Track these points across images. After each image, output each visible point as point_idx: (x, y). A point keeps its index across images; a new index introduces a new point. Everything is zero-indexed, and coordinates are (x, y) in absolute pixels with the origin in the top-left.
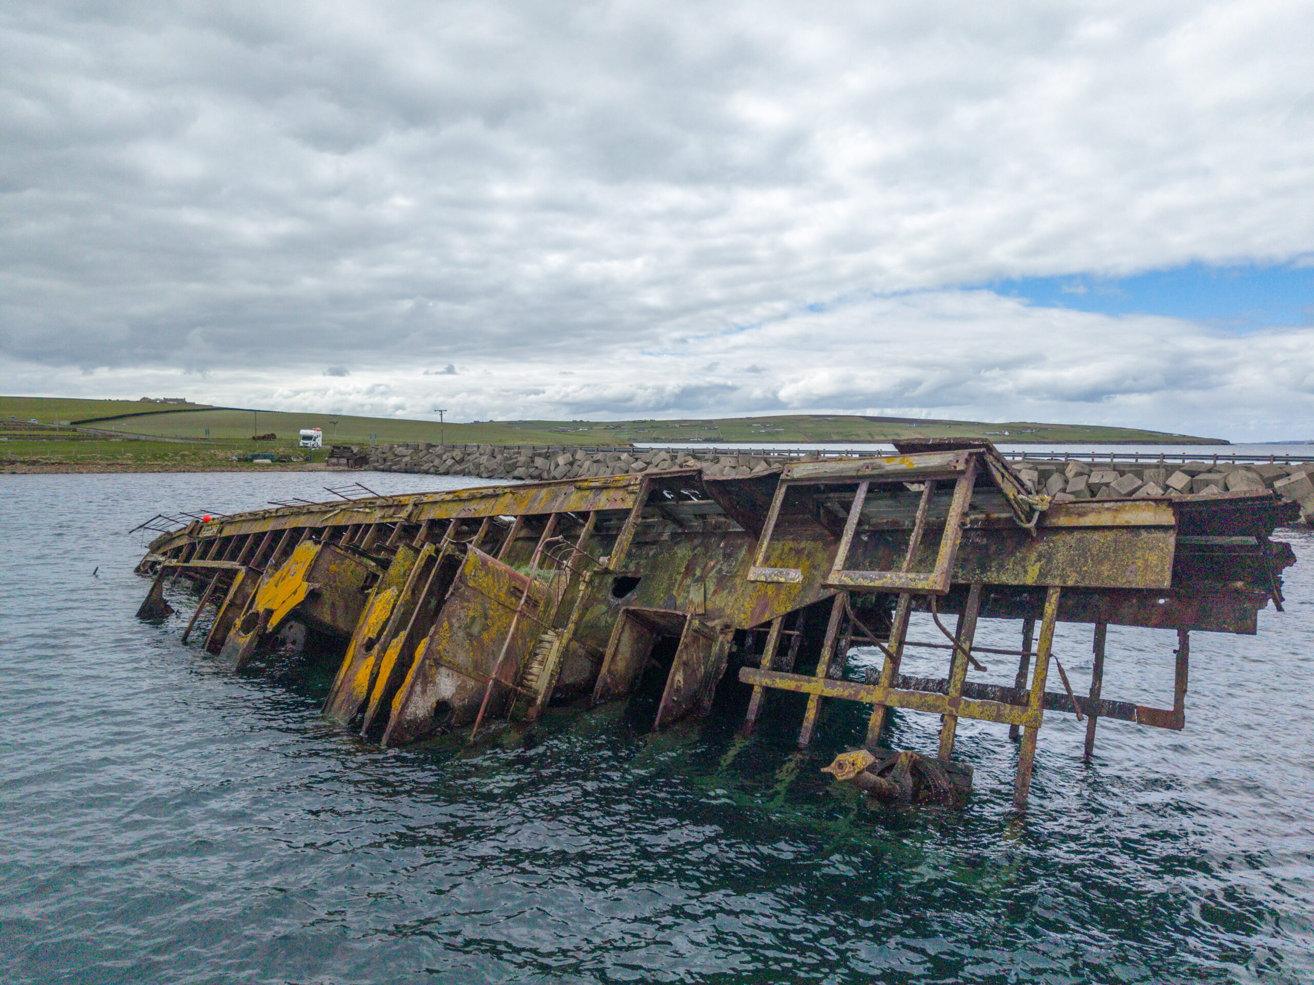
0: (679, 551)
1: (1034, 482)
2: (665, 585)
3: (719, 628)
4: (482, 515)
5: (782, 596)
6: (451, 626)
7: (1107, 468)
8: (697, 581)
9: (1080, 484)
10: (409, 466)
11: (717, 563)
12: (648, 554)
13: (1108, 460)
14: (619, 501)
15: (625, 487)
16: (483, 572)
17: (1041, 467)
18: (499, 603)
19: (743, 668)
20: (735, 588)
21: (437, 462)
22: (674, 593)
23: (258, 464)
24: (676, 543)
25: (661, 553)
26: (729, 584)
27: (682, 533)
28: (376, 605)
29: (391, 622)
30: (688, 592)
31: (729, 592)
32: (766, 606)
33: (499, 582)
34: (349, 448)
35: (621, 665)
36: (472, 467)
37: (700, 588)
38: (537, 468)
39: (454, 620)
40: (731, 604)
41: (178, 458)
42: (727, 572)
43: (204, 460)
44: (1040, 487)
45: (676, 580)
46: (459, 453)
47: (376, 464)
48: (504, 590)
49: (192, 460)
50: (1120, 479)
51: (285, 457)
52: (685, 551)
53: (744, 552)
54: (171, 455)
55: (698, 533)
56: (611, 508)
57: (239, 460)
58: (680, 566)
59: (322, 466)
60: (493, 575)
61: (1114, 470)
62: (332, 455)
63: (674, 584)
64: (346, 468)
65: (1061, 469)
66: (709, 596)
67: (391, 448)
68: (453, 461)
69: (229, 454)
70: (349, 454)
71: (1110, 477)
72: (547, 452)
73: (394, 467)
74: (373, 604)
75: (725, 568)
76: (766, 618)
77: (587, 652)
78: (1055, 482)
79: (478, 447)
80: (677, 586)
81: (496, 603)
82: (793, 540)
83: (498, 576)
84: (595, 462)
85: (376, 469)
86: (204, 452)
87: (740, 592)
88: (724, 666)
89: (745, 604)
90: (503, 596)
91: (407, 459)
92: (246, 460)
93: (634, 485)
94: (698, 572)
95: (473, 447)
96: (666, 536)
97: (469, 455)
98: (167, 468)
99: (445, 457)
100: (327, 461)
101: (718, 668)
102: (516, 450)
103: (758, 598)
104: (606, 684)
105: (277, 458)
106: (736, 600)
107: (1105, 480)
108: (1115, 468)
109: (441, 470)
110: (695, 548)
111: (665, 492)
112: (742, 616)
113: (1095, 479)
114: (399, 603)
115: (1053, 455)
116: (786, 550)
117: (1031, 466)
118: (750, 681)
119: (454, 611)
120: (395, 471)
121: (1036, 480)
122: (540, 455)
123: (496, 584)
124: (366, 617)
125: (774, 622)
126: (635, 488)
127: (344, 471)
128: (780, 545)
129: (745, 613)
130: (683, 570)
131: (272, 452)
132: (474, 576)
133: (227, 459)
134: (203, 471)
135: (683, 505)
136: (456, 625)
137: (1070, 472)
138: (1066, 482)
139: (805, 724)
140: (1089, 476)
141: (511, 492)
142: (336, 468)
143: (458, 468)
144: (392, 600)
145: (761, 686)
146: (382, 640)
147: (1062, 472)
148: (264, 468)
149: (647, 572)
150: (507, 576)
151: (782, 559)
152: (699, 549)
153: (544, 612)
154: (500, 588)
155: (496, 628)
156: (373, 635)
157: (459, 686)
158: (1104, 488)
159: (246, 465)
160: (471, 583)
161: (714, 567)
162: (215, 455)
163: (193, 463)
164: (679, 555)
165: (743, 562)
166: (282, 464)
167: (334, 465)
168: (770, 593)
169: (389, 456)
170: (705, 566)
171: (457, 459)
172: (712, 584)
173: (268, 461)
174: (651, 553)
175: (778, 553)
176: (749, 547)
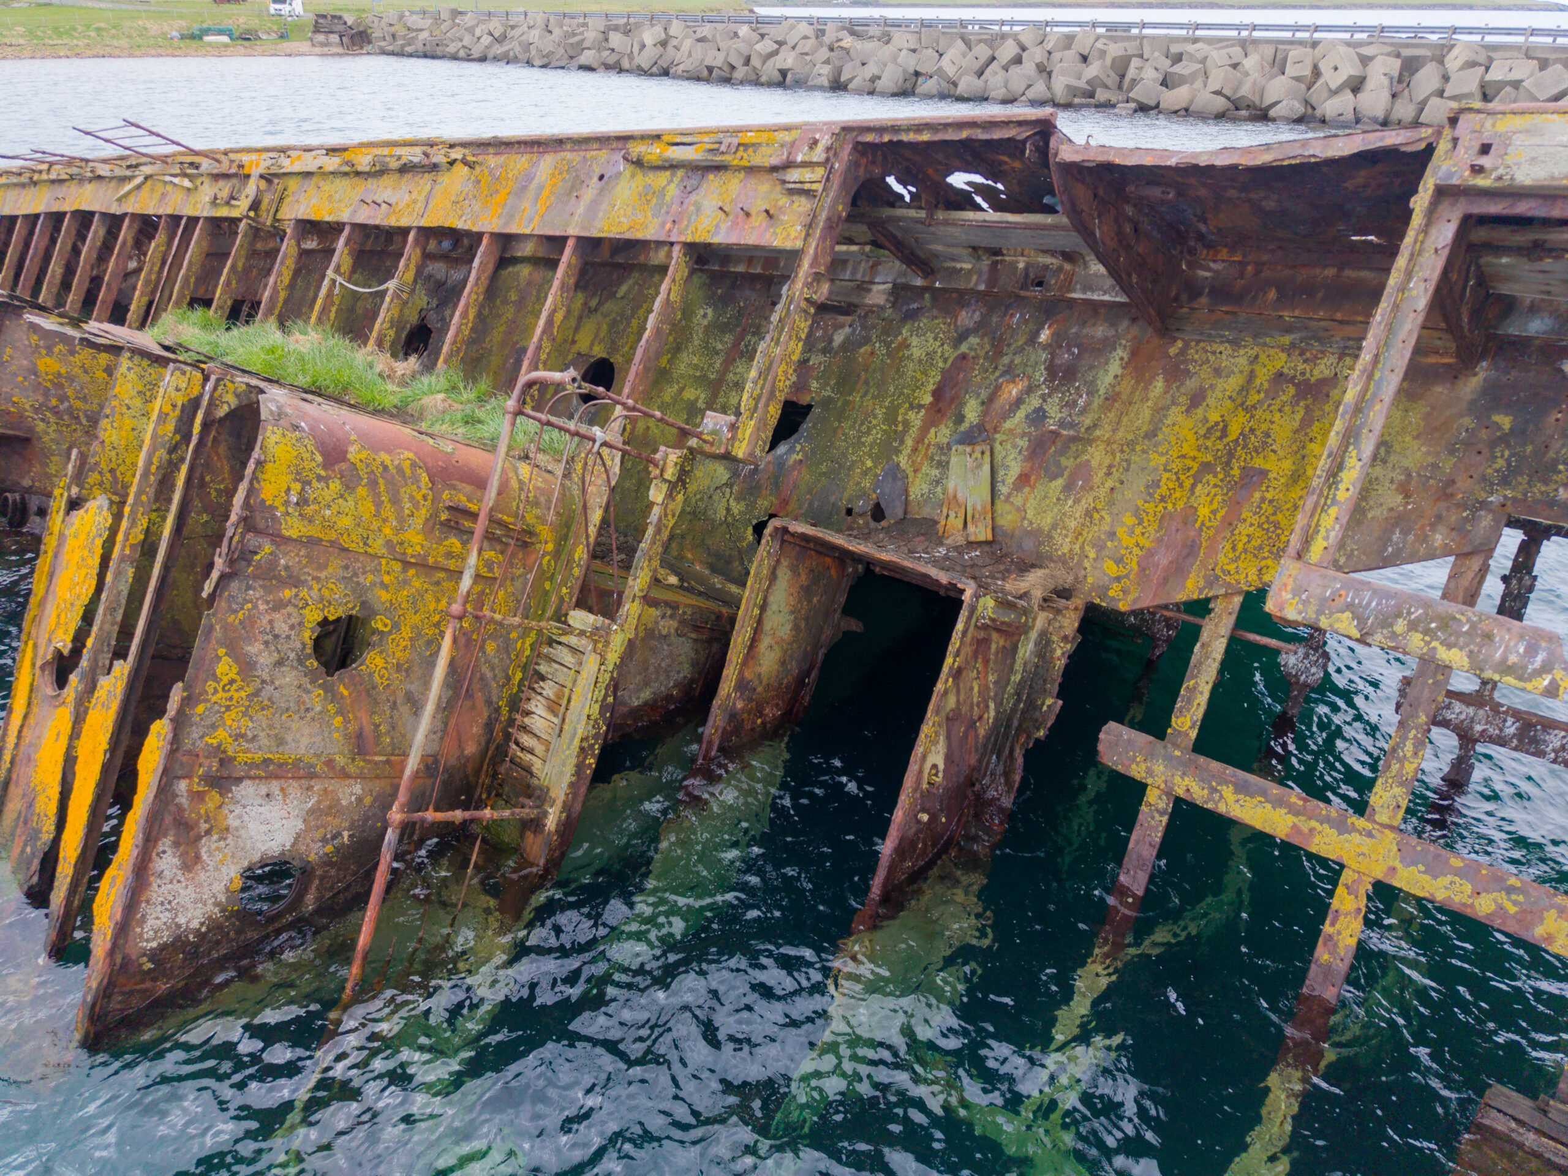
0: (914, 341)
1: (1391, 79)
2: (876, 435)
3: (1038, 594)
4: (404, 222)
5: (1244, 529)
6: (247, 667)
7: (1515, 54)
8: (969, 438)
9: (1468, 83)
10: (428, 47)
11: (1029, 390)
12: (831, 341)
13: (1520, 39)
14: (758, 220)
15: (774, 169)
16: (335, 485)
17: (1406, 52)
18: (406, 565)
19: (1112, 725)
20: (1088, 479)
21: (467, 40)
22: (903, 460)
23: (210, 44)
24: (911, 316)
25: (866, 341)
26: (1067, 462)
27: (924, 289)
28: (70, 543)
29: (101, 610)
30: (944, 466)
31: (1068, 488)
32: (1191, 550)
33: (396, 501)
34: (340, 18)
35: (768, 661)
36: (518, 49)
37: (979, 466)
38: (613, 50)
39: (253, 649)
40: (1072, 524)
41: (93, 34)
42: (1062, 424)
43: (129, 37)
44: (1400, 87)
45: (906, 424)
46: (498, 25)
47: (383, 44)
48: (419, 521)
49: (113, 37)
50: (1539, 74)
51: (248, 31)
52: (933, 345)
53: (1115, 367)
54: (80, 29)
55: (974, 292)
56: (733, 239)
57: (183, 37)
58: (918, 386)
59: (305, 46)
60: (373, 484)
61: (1529, 57)
62: (317, 29)
63: (901, 437)
64: (340, 50)
65: (1440, 53)
66: (1004, 489)
67: (401, 17)
68: (490, 38)
69: (166, 29)
70: (341, 28)
71: (1523, 70)
72: (628, 24)
73: (409, 49)
74: (62, 538)
75: (1054, 411)
76: (1190, 589)
77: (683, 622)
78: (1426, 79)
79: (526, 14)
80: (909, 442)
81: (397, 567)
82: (1289, 349)
83: (390, 483)
84: (699, 40)
85: (384, 53)
86: (128, 24)
87: (1103, 492)
88: (1051, 704)
89: (1121, 532)
90: (415, 540)
91: (425, 35)
92: (193, 37)
93: (805, 164)
94: (972, 412)
95: (518, 14)
96: (878, 295)
97: (513, 27)
98: (78, 51)
99: (478, 32)
100: (311, 39)
101: (1032, 705)
102: (581, 20)
103: (1164, 519)
104: (733, 716)
105: (236, 34)
106: (1088, 514)
107: (1514, 76)
108: (1528, 53)
109: (476, 54)
110: (962, 337)
111: (891, 180)
112: (1111, 568)
113: (1496, 74)
114: (116, 554)
115: (1418, 30)
116: (1263, 376)
117: (1390, 49)
118: (1137, 771)
119: (249, 622)
120: (411, 55)
121: (1396, 74)
122: (616, 28)
123: (388, 511)
124: (51, 575)
125: (1217, 606)
126: (807, 175)
127: (338, 54)
128: (1243, 361)
129: (1119, 561)
130: (928, 399)
131: (228, 23)
132: (303, 502)
133: (164, 35)
134: (130, 56)
135: (946, 223)
136: (265, 659)
137: (1453, 62)
138: (1446, 78)
139: (1322, 955)
140: (1487, 69)
141: (465, 162)
142: (326, 49)
143: (498, 50)
144: (99, 542)
145: (1168, 793)
146: (84, 663)
147: (1441, 61)
148: (220, 51)
149: (827, 393)
150: (425, 478)
151: (1250, 410)
152: (973, 340)
153: (557, 554)
154: (401, 520)
155: (406, 632)
156: (64, 642)
157: (311, 812)
158: (1508, 89)
159: (194, 44)
160: (293, 528)
161: (1019, 402)
162: (145, 29)
163: (115, 43)
164: (917, 352)
165: (1112, 398)
166: (246, 43)
167: (323, 45)
168: (1204, 512)
169: (401, 31)
170: (991, 399)
171: (497, 35)
172: (1013, 454)
173: (225, 39)
174: (839, 338)
175: (1233, 383)
176: (1134, 353)
